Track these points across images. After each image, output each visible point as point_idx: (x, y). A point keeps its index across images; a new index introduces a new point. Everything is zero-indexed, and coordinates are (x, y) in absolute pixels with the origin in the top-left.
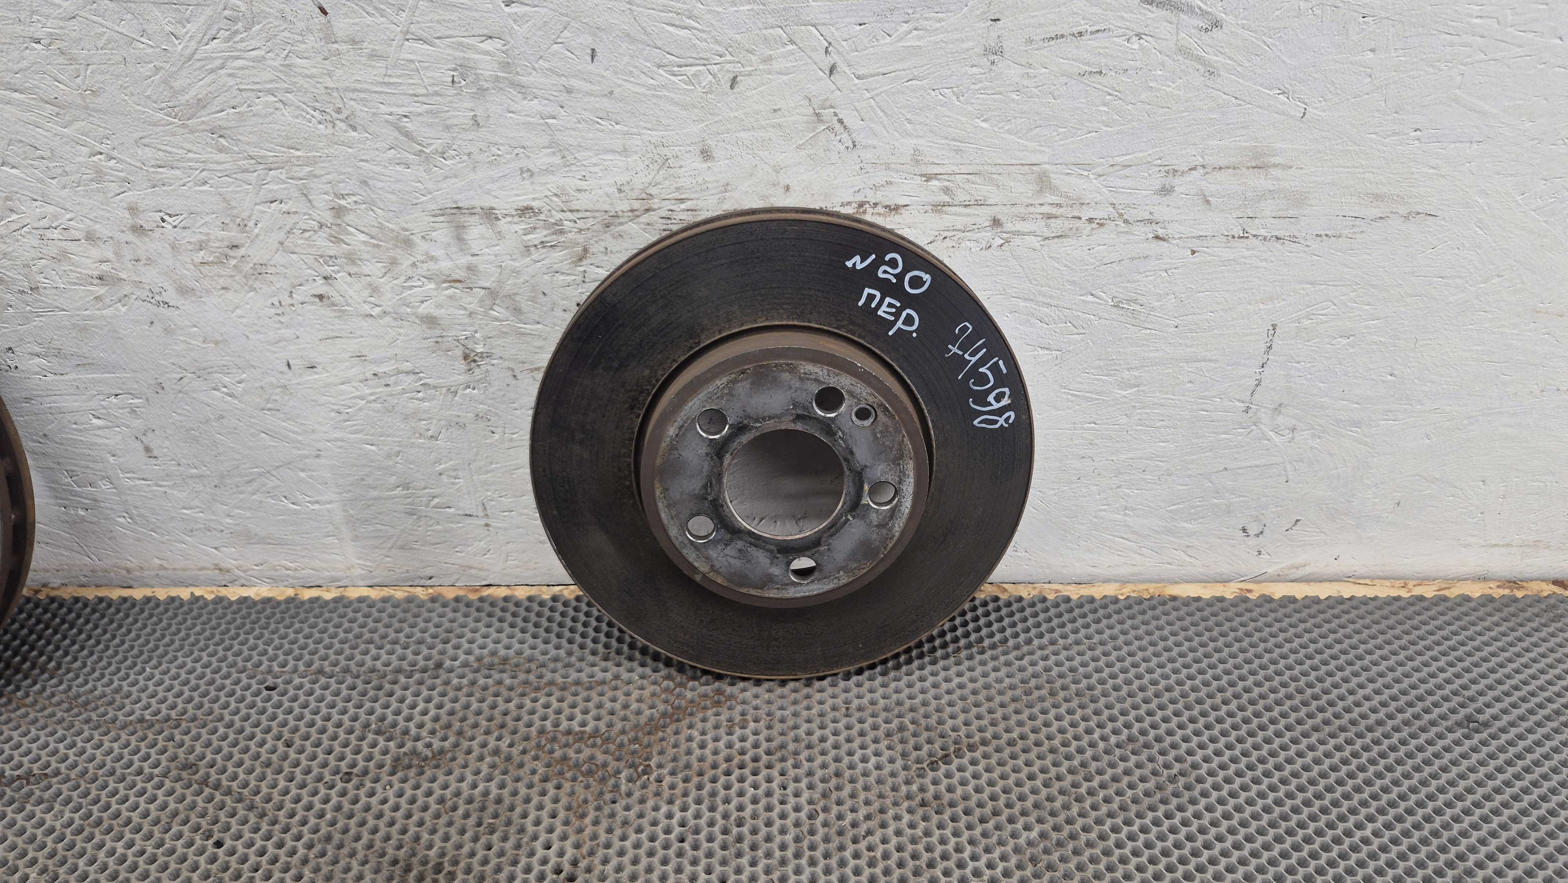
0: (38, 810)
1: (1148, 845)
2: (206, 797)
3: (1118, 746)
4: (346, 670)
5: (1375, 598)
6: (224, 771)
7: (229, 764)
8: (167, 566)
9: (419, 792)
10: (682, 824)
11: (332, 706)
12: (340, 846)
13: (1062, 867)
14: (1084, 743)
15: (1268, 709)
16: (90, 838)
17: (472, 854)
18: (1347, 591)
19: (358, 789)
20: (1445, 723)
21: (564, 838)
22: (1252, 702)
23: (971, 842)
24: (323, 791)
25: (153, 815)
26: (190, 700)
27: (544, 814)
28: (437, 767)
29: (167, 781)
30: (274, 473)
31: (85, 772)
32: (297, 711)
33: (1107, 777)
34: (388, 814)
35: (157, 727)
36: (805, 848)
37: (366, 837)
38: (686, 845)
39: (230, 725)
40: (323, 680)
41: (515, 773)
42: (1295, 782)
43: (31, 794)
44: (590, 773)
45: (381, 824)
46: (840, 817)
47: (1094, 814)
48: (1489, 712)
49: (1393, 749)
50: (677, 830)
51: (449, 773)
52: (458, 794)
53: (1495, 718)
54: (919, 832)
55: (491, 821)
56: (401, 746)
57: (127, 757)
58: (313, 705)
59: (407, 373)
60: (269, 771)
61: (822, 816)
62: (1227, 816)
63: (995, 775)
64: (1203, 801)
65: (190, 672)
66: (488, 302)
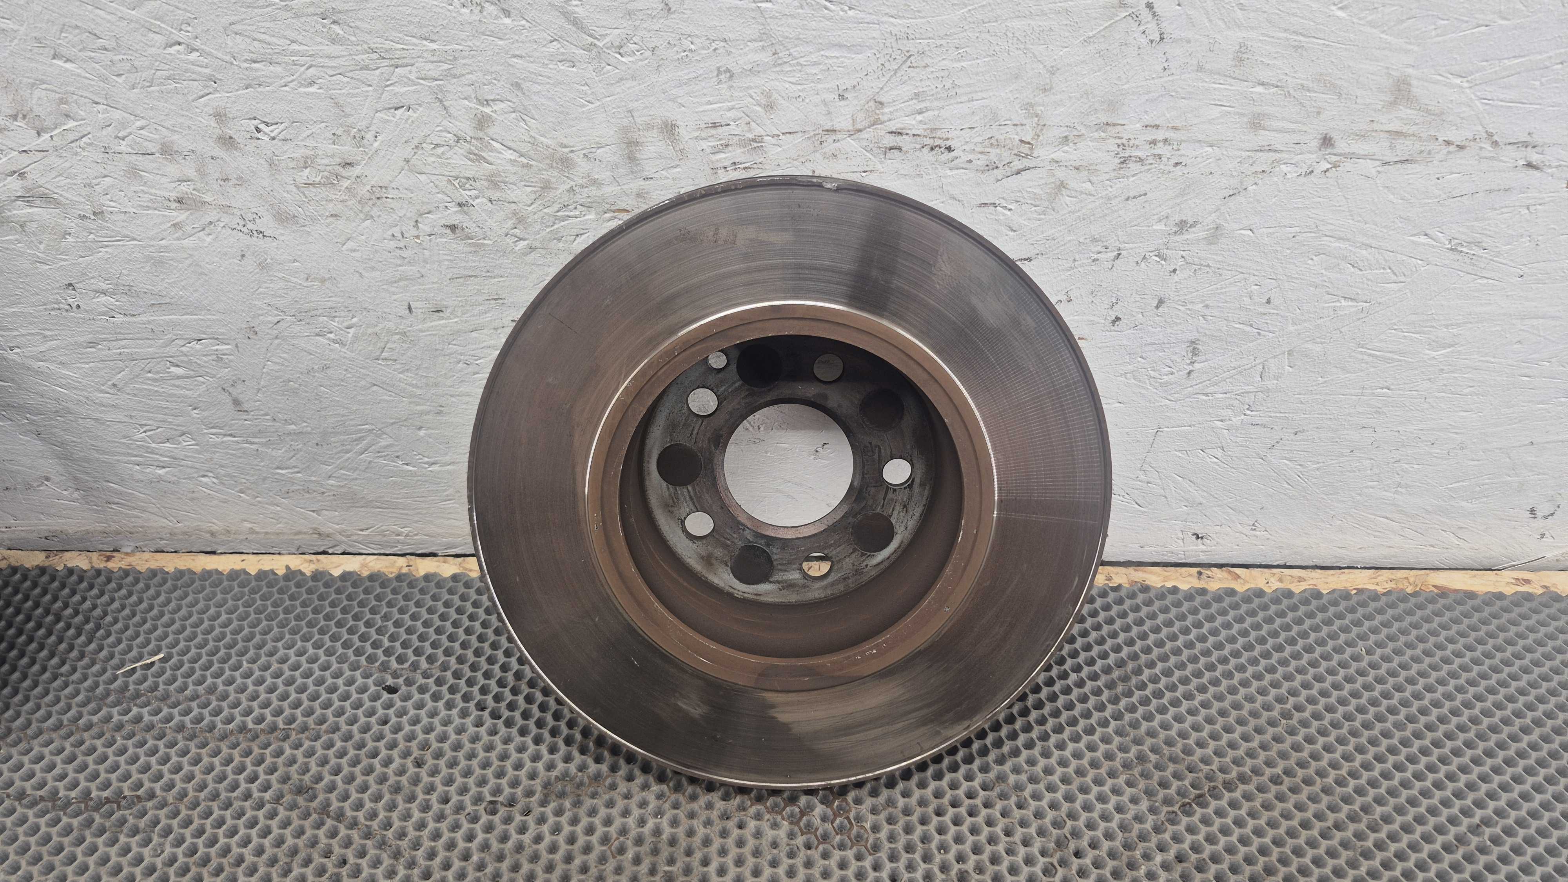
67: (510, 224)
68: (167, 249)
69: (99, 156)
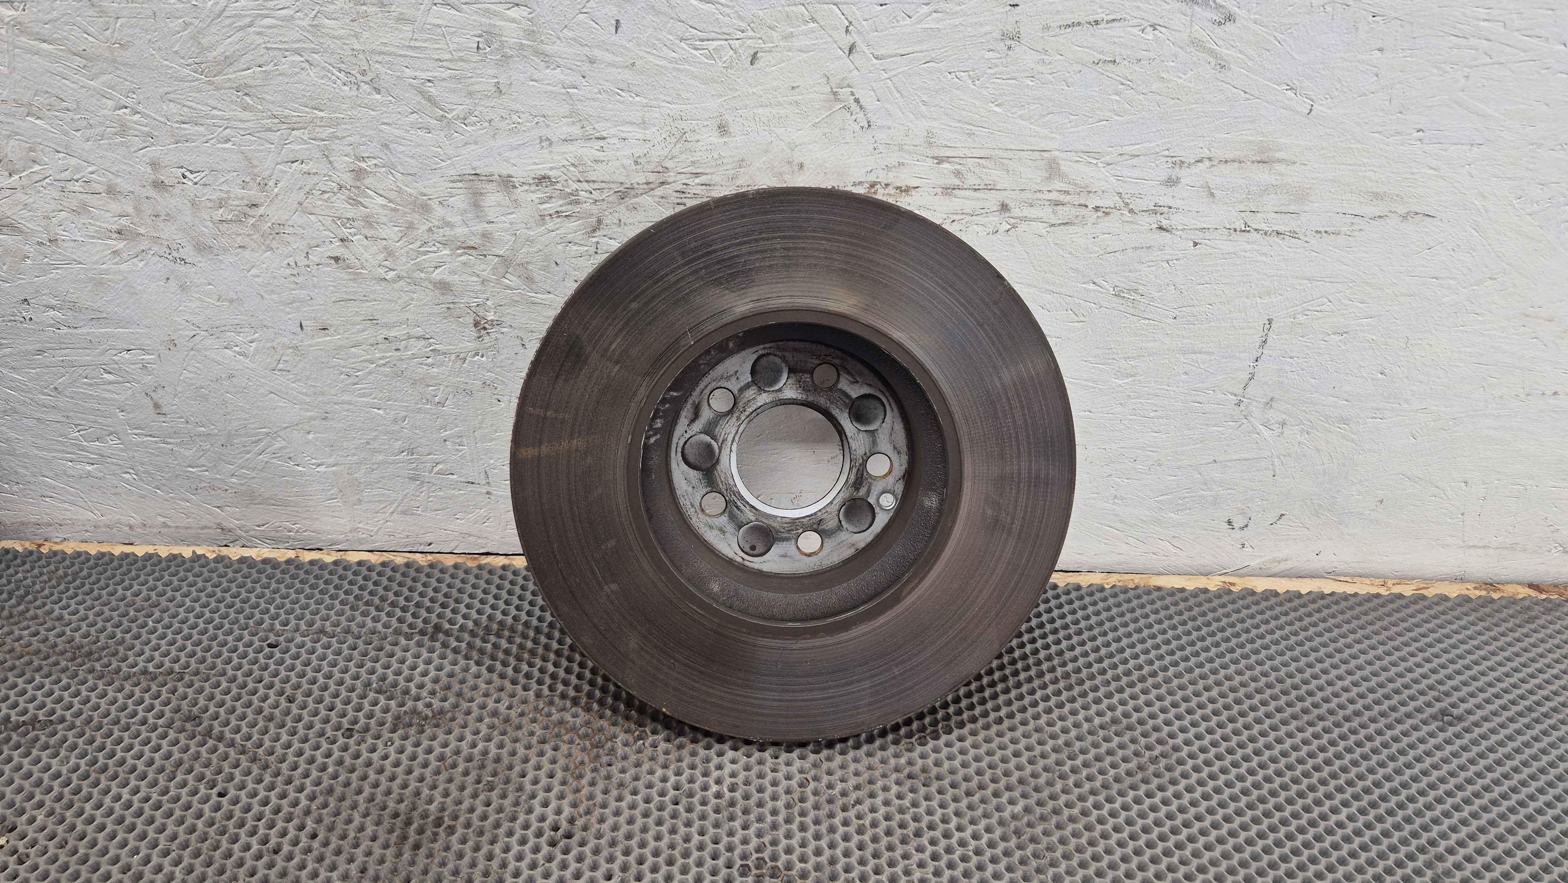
0: (44, 755)
1: (1129, 822)
2: (210, 748)
3: (1102, 727)
4: (348, 631)
5: (1356, 595)
6: (227, 723)
7: (232, 718)
8: (169, 524)
9: (420, 750)
10: (677, 788)
11: (334, 665)
12: (342, 799)
13: (1045, 840)
14: (1069, 723)
15: (1249, 697)
16: (96, 784)
17: (472, 810)
18: (1328, 587)
19: (359, 744)
20: (1420, 716)
21: (561, 797)
22: (1233, 690)
23: (957, 814)
24: (325, 746)
25: (158, 763)
26: (193, 654)
27: (542, 774)
28: (437, 726)
29: (171, 732)
30: (281, 433)
31: (90, 720)
32: (299, 668)
33: (1090, 756)
34: (389, 770)
35: (160, 679)
36: (796, 814)
37: (367, 790)
38: (680, 808)
39: (233, 680)
40: (325, 639)
41: (514, 734)
42: (1273, 766)
43: (36, 739)
44: (586, 736)
45: (383, 779)
46: (830, 786)
47: (1077, 791)
48: (1464, 706)
49: (1369, 738)
50: (672, 793)
51: (449, 732)
52: (457, 752)
53: (1469, 712)
54: (906, 803)
55: (490, 779)
56: (402, 705)
57: (131, 707)
58: (315, 663)
59: (418, 338)
60: (272, 725)
61: (813, 785)
62: (1206, 797)
63: (982, 751)
64: (1183, 783)
65: (193, 627)
66: (501, 270)
67: (382, 256)
68: (106, 272)
69: (56, 194)
